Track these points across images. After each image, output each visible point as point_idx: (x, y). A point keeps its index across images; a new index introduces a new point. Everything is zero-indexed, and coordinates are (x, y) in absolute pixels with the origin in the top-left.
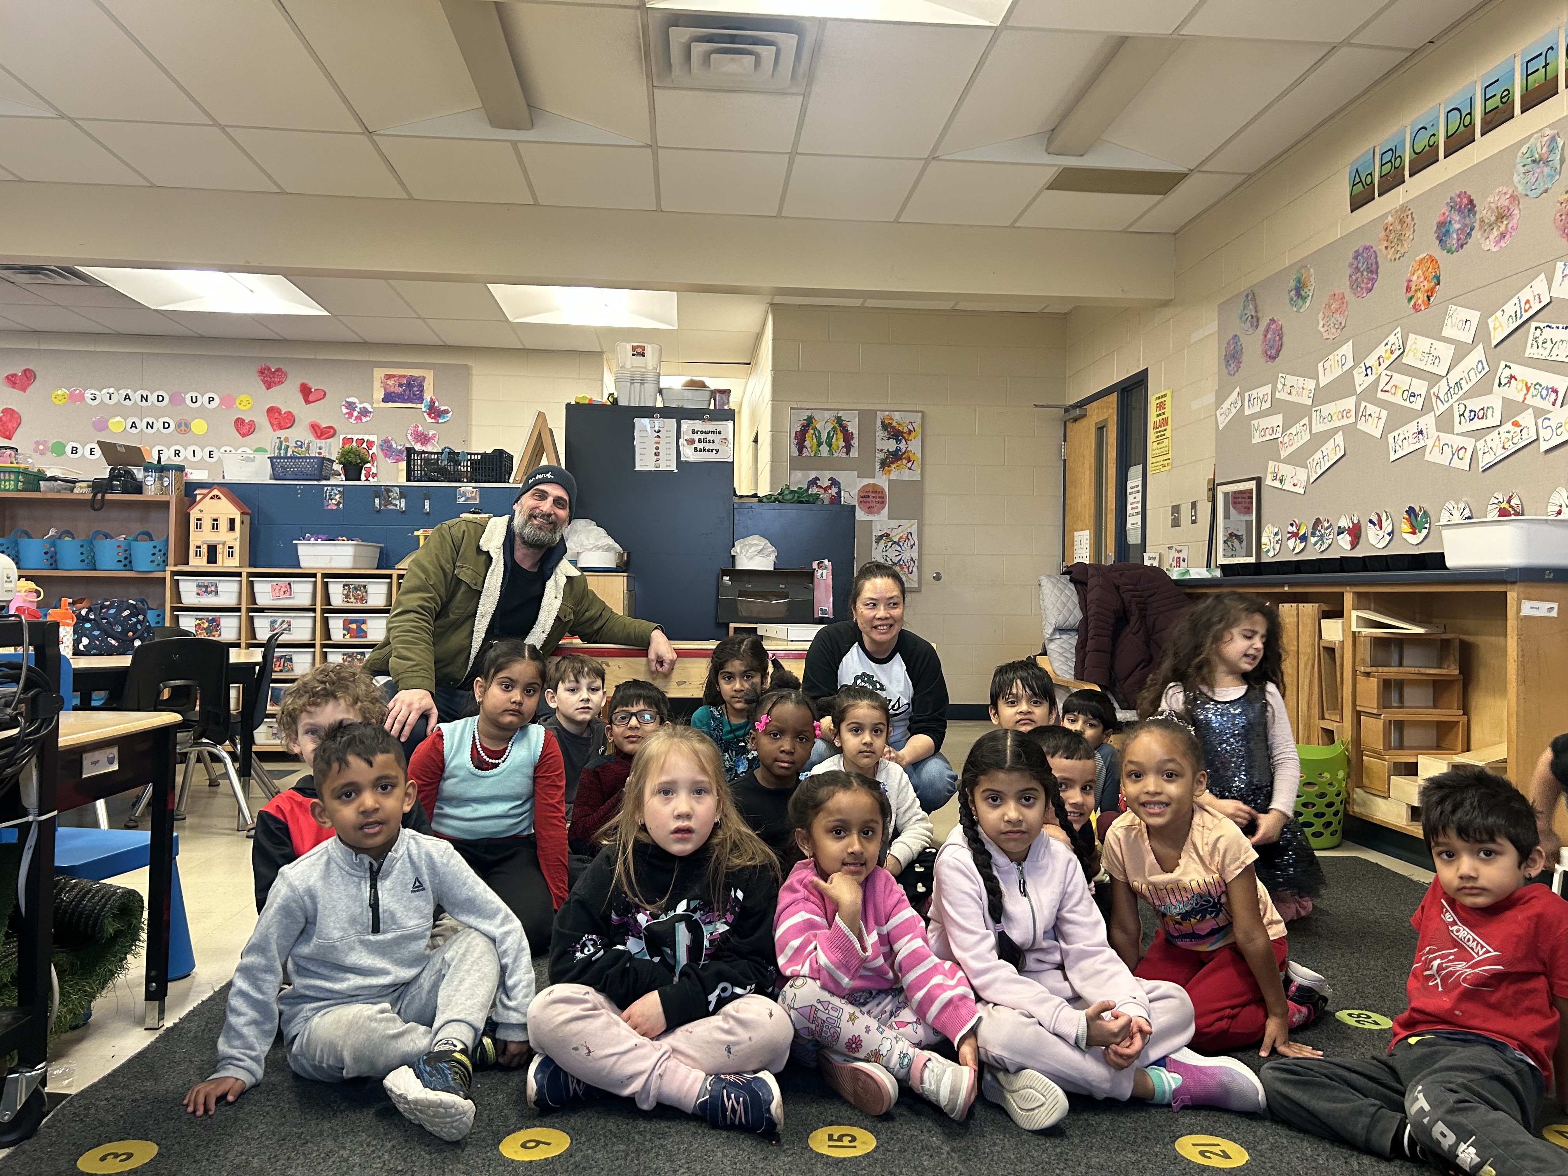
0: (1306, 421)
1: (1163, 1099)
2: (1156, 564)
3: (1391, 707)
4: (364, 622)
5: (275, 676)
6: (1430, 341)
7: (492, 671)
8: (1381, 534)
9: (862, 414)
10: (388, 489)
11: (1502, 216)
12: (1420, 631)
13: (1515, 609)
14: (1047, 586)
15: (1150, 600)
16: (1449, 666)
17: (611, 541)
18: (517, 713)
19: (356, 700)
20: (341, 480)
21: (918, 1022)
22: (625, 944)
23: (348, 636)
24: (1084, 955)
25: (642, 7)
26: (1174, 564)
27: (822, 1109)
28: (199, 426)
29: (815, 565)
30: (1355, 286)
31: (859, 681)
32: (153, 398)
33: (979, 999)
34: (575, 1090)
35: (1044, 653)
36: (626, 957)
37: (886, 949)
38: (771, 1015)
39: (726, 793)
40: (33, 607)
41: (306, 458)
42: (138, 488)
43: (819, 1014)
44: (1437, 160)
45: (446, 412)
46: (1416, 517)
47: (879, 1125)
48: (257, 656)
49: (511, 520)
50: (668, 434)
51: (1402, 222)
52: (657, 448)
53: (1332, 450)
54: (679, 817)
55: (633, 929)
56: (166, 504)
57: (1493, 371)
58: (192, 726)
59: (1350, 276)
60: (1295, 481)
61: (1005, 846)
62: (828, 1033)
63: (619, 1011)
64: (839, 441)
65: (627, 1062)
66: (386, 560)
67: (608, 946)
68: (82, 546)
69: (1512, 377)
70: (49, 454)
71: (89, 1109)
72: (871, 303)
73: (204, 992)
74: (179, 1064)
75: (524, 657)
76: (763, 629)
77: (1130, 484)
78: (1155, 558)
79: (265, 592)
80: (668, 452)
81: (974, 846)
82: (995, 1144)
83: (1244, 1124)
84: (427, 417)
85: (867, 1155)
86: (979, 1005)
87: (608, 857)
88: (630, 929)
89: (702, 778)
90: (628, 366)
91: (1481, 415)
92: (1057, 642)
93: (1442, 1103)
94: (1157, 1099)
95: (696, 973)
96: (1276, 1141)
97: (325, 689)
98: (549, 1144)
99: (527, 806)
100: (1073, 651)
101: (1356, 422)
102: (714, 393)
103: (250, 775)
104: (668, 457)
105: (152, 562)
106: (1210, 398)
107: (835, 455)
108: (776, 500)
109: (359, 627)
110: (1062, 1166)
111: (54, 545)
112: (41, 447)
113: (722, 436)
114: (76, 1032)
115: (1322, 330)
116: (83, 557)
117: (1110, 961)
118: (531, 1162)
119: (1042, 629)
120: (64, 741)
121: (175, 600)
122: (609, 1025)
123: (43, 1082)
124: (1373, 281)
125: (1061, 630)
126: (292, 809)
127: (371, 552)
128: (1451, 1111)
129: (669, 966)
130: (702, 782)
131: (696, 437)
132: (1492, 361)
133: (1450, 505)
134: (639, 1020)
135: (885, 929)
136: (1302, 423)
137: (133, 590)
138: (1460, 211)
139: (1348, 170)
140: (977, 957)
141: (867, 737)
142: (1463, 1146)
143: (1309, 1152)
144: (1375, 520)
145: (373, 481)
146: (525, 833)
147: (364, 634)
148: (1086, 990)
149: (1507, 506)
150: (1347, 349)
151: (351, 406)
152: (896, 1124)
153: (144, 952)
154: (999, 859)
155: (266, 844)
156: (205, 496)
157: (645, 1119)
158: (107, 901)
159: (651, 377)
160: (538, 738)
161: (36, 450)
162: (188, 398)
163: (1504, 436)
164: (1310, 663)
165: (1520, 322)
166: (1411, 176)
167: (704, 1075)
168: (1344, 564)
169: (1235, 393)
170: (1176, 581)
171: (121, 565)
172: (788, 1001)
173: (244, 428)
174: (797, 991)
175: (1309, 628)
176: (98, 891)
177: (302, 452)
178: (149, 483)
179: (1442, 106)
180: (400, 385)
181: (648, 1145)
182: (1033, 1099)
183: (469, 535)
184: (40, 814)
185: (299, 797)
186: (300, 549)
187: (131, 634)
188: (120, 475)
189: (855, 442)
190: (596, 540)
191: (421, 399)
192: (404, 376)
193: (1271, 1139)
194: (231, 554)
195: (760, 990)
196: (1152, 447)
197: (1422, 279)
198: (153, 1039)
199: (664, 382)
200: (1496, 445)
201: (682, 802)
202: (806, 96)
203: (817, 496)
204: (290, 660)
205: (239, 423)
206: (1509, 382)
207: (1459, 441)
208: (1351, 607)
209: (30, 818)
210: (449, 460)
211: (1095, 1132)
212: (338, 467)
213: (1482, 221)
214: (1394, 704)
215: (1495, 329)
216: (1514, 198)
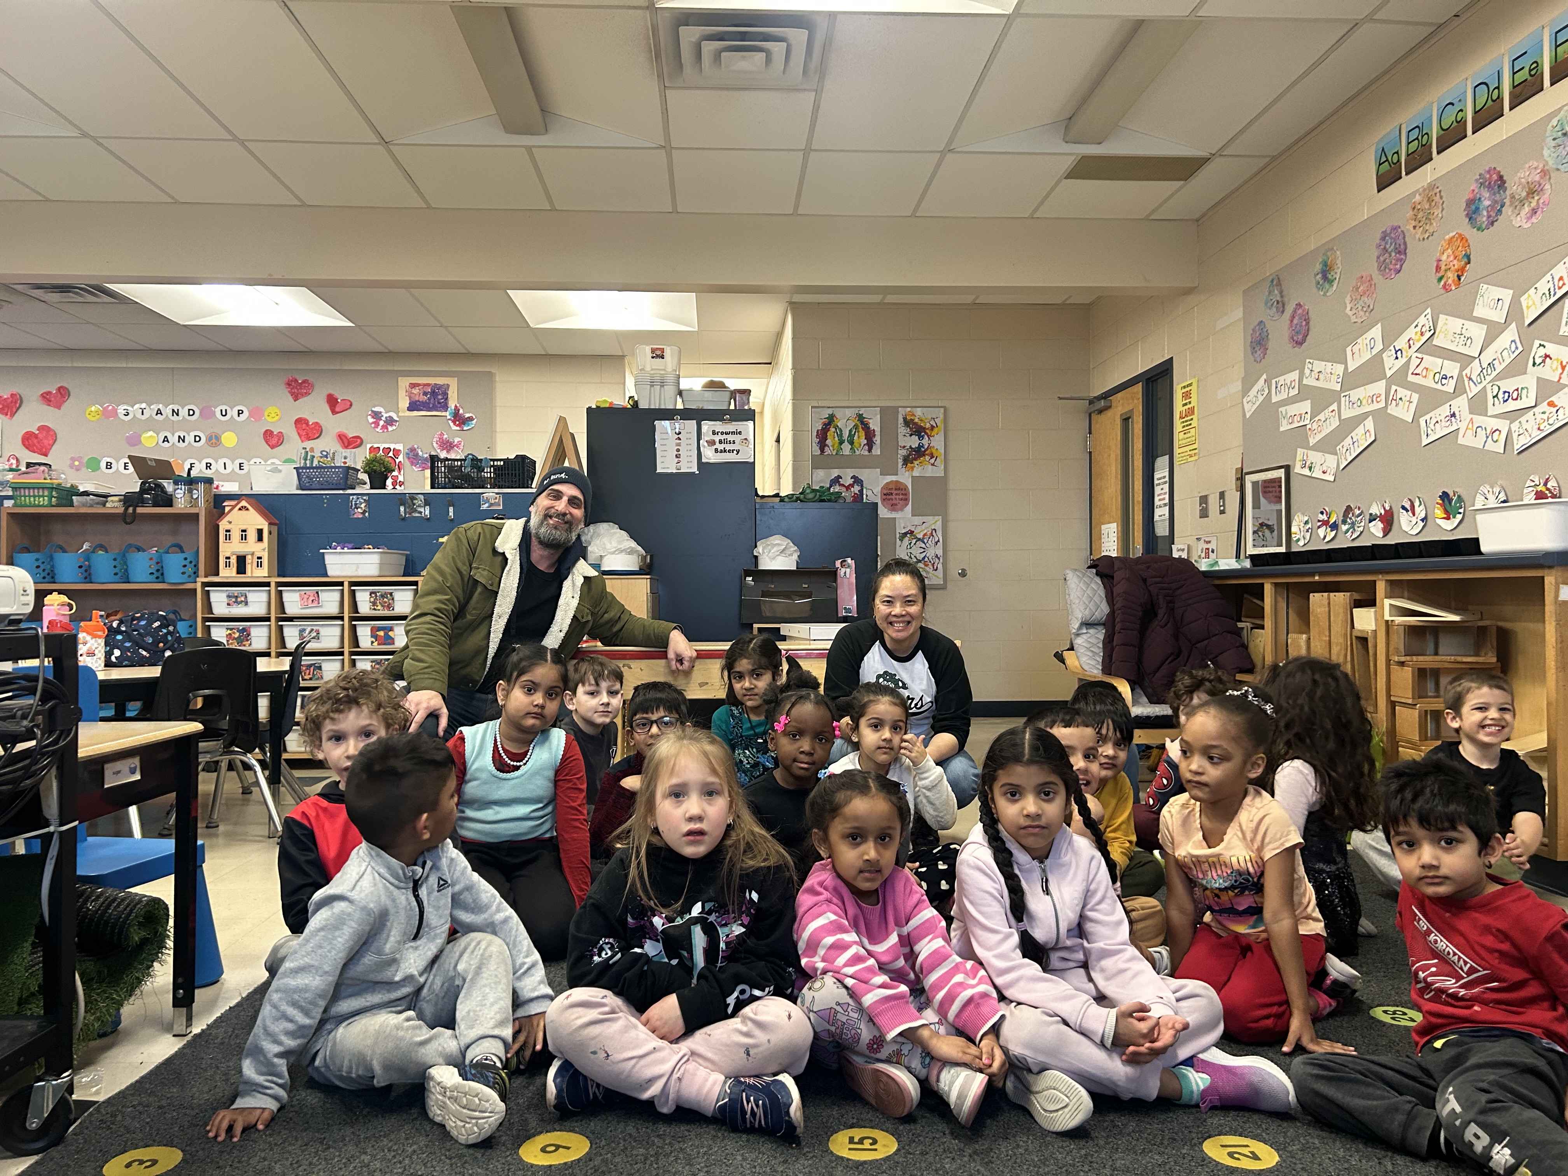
0: (1334, 406)
1: (1191, 1100)
2: (1184, 555)
3: (1427, 697)
4: (391, 629)
5: (303, 684)
6: (1462, 321)
7: (515, 674)
8: (1414, 520)
9: (884, 411)
10: (413, 497)
11: (1533, 191)
12: (1456, 618)
13: (1552, 594)
14: (1073, 580)
15: (1178, 592)
16: (1486, 654)
17: (633, 544)
18: (540, 716)
19: (379, 706)
20: (366, 489)
21: (940, 1023)
22: (642, 947)
23: (376, 644)
24: (1106, 954)
25: (651, 7)
26: (1203, 555)
27: (843, 1111)
28: (229, 439)
29: (838, 563)
30: (1383, 267)
31: (881, 680)
32: (184, 412)
33: (1002, 998)
34: (594, 1093)
35: (1072, 649)
36: (643, 960)
37: (907, 950)
38: (790, 1017)
39: (737, 793)
40: (66, 620)
41: (332, 467)
42: (169, 501)
43: (839, 1016)
44: (1465, 136)
45: (470, 419)
46: (1450, 503)
47: (901, 1128)
48: (285, 664)
49: (528, 522)
50: (689, 436)
51: (1430, 200)
52: (678, 450)
53: (1363, 435)
54: (691, 819)
55: (649, 932)
56: (196, 516)
57: (1527, 350)
58: (222, 735)
59: (1378, 258)
60: (1325, 469)
61: (1024, 842)
62: (848, 1035)
63: (638, 1014)
64: (861, 439)
65: (646, 1066)
66: (411, 568)
67: (625, 949)
68: (115, 560)
69: (1547, 356)
70: (84, 469)
71: (116, 1116)
72: (890, 299)
73: (232, 998)
74: (205, 1070)
75: (546, 661)
76: (786, 629)
77: (1157, 475)
78: (1183, 550)
79: (294, 603)
80: (689, 453)
81: (995, 844)
82: (1018, 1146)
83: (1274, 1125)
84: (452, 424)
85: (887, 1159)
86: (1002, 1004)
87: (622, 860)
88: (646, 932)
89: (712, 779)
90: (648, 369)
91: (1515, 396)
92: (1085, 636)
93: (1474, 1103)
94: (1185, 1099)
95: (714, 976)
96: (1308, 1142)
97: (347, 696)
98: (568, 1148)
99: (549, 809)
100: (1101, 645)
101: (1386, 406)
102: (734, 394)
103: (279, 782)
104: (689, 459)
105: (183, 573)
106: (1238, 386)
107: (857, 453)
108: (798, 499)
109: (386, 634)
110: (1086, 1168)
111: (88, 559)
112: (77, 463)
113: (742, 437)
114: (105, 1040)
115: (1350, 313)
116: (116, 570)
117: (1132, 959)
118: (550, 1166)
119: (1068, 624)
120: (83, 752)
121: (206, 611)
122: (627, 1028)
123: (70, 1089)
124: (1402, 261)
125: (1087, 624)
126: (318, 815)
127: (398, 559)
128: (1483, 1112)
129: (687, 967)
130: (713, 783)
131: (717, 438)
132: (1526, 341)
133: (1484, 489)
134: (658, 1023)
135: (905, 930)
136: (1331, 409)
137: (166, 601)
138: (1490, 187)
139: (1373, 148)
140: (998, 956)
141: (886, 734)
142: (1497, 1148)
143: (1341, 1153)
144: (1408, 506)
145: (399, 489)
146: (548, 835)
147: (391, 641)
148: (1109, 989)
149: (1544, 489)
150: (1376, 332)
151: (377, 416)
152: (918, 1126)
153: (170, 960)
154: (1021, 857)
155: (293, 850)
156: (234, 507)
157: (664, 1122)
158: (131, 911)
159: (671, 378)
160: (559, 741)
161: (72, 466)
162: (218, 411)
163: (1539, 417)
164: (1343, 652)
165: (1553, 299)
166: (1439, 153)
167: (723, 1078)
168: (1375, 552)
169: (1262, 381)
170: (1204, 573)
171: (153, 577)
172: (807, 1004)
173: (273, 439)
174: (816, 994)
175: (1341, 617)
176: (123, 900)
177: (327, 461)
178: (178, 496)
179: (1469, 82)
180: (425, 394)
181: (667, 1149)
182: (1057, 1100)
183: (485, 537)
184: (61, 825)
185: (324, 803)
186: (327, 557)
187: (161, 645)
188: (151, 489)
189: (877, 439)
190: (619, 543)
191: (445, 407)
192: (428, 385)
193: (1302, 1139)
194: (259, 565)
195: (779, 992)
196: (1179, 437)
197: (1452, 258)
198: (180, 1045)
199: (684, 384)
200: (1531, 426)
201: (693, 804)
202: (818, 92)
203: (838, 495)
204: (320, 668)
205: (268, 435)
206: (1544, 361)
207: (1494, 423)
208: (1383, 595)
209: (52, 829)
210: (473, 467)
211: (1121, 1133)
212: (364, 477)
213: (1513, 197)
214: (1430, 694)
215: (1528, 307)
216: (1545, 173)
